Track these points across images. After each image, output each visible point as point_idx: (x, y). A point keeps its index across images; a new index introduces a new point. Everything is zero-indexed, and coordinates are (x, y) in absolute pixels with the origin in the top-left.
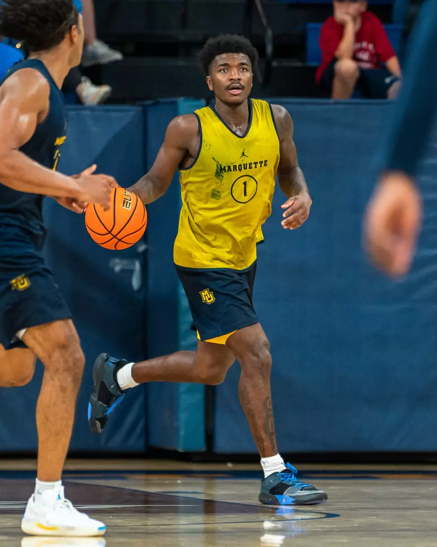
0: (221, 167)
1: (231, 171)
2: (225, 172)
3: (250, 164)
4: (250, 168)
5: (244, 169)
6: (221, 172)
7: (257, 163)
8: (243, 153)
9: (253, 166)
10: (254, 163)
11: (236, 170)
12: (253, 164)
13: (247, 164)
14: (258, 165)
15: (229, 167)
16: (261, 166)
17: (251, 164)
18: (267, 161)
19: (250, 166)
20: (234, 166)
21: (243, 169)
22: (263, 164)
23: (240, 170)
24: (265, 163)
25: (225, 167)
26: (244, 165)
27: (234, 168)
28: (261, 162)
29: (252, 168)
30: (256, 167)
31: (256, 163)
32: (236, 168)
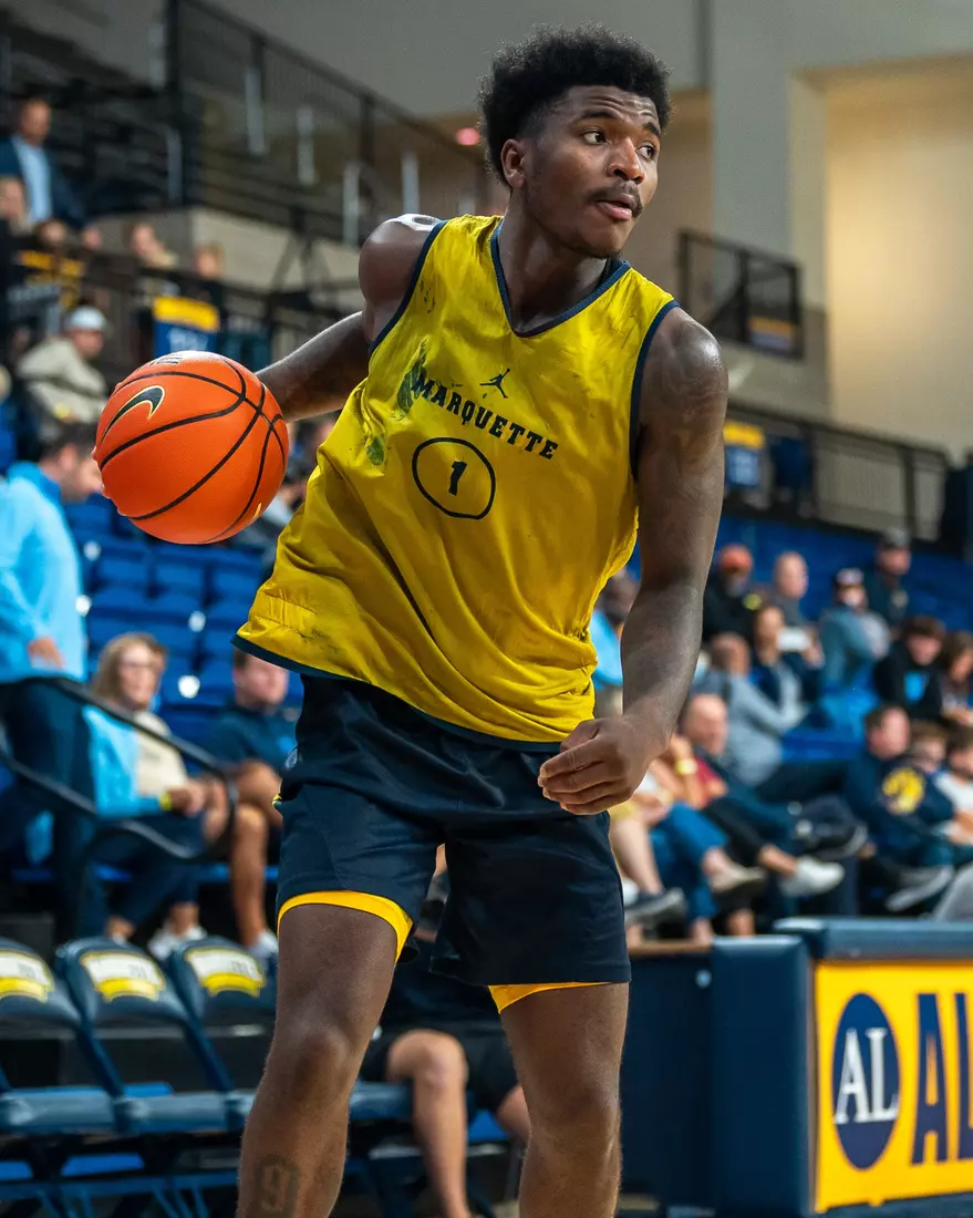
0: (422, 377)
1: (442, 404)
2: (425, 396)
3: (501, 421)
4: (492, 431)
5: (477, 424)
6: (414, 389)
7: (523, 430)
8: (500, 378)
9: (507, 432)
10: (513, 426)
11: (456, 412)
12: (509, 424)
13: (490, 414)
14: (522, 440)
15: (443, 391)
16: (529, 448)
17: (505, 422)
18: (555, 446)
19: (496, 425)
20: (455, 395)
21: (473, 420)
22: (539, 447)
23: (466, 418)
24: (547, 449)
25: (431, 383)
26: (482, 410)
27: (453, 402)
28: (534, 438)
29: (499, 435)
30: (512, 441)
31: (518, 429)
32: (458, 404)
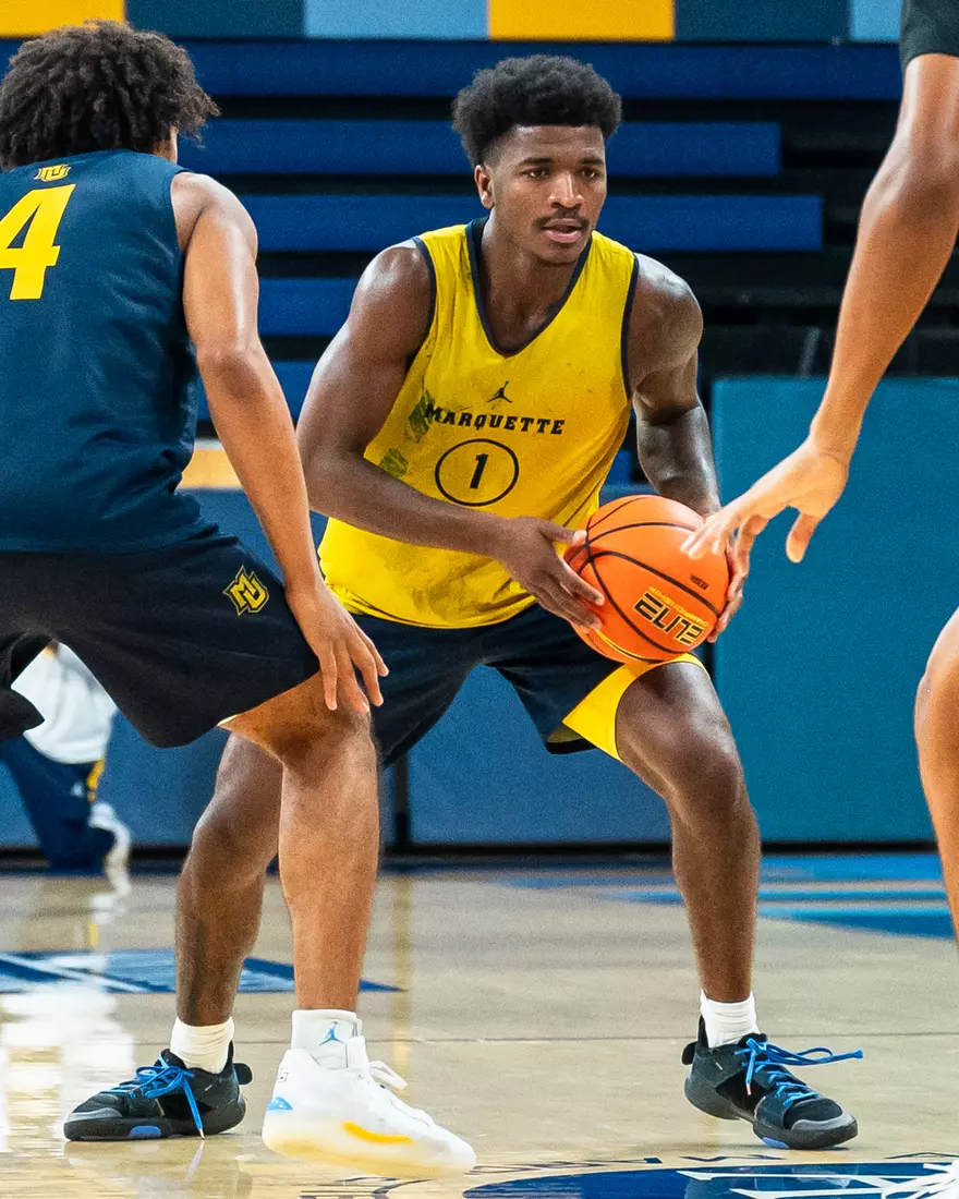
0: (431, 406)
1: (452, 423)
2: (437, 419)
3: (511, 419)
4: (507, 427)
5: (492, 426)
6: (427, 415)
7: (532, 420)
8: (501, 391)
9: (519, 425)
10: (523, 420)
11: (468, 425)
12: (519, 420)
13: (501, 418)
14: (534, 427)
15: (451, 417)
18: (562, 422)
19: (509, 423)
20: (464, 415)
21: (487, 425)
22: (549, 428)
23: (479, 425)
24: (556, 427)
25: (439, 410)
26: (494, 416)
27: (463, 419)
28: (543, 422)
29: (512, 428)
30: (525, 429)
31: (527, 421)
32: (468, 420)
